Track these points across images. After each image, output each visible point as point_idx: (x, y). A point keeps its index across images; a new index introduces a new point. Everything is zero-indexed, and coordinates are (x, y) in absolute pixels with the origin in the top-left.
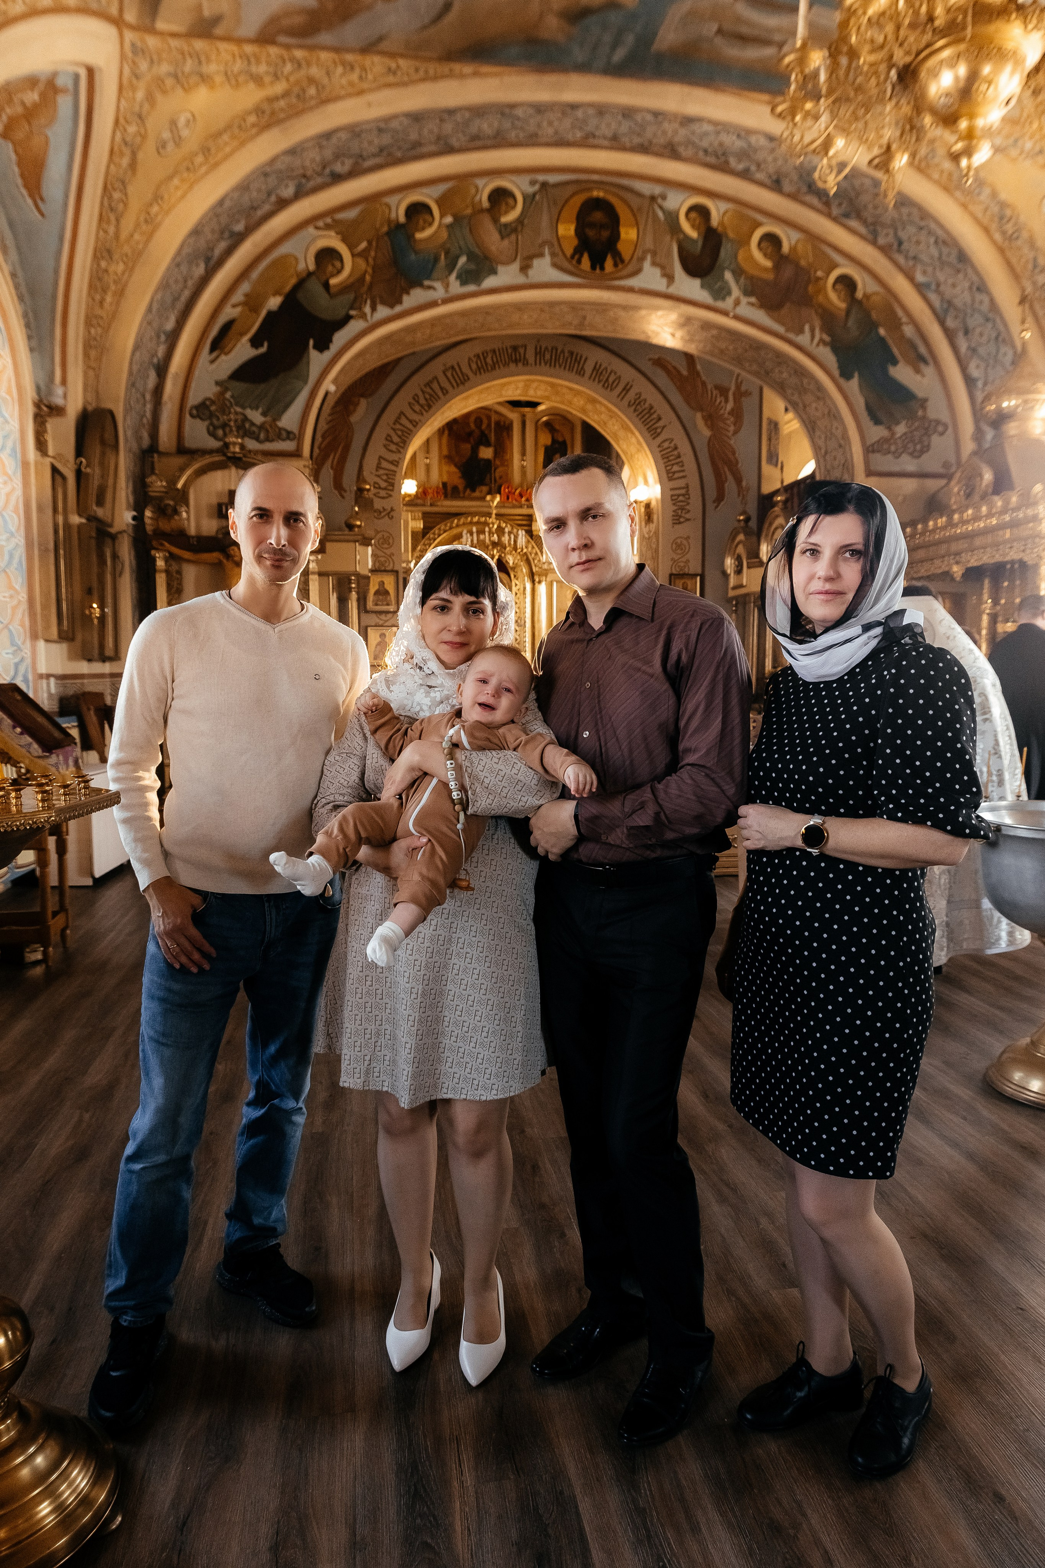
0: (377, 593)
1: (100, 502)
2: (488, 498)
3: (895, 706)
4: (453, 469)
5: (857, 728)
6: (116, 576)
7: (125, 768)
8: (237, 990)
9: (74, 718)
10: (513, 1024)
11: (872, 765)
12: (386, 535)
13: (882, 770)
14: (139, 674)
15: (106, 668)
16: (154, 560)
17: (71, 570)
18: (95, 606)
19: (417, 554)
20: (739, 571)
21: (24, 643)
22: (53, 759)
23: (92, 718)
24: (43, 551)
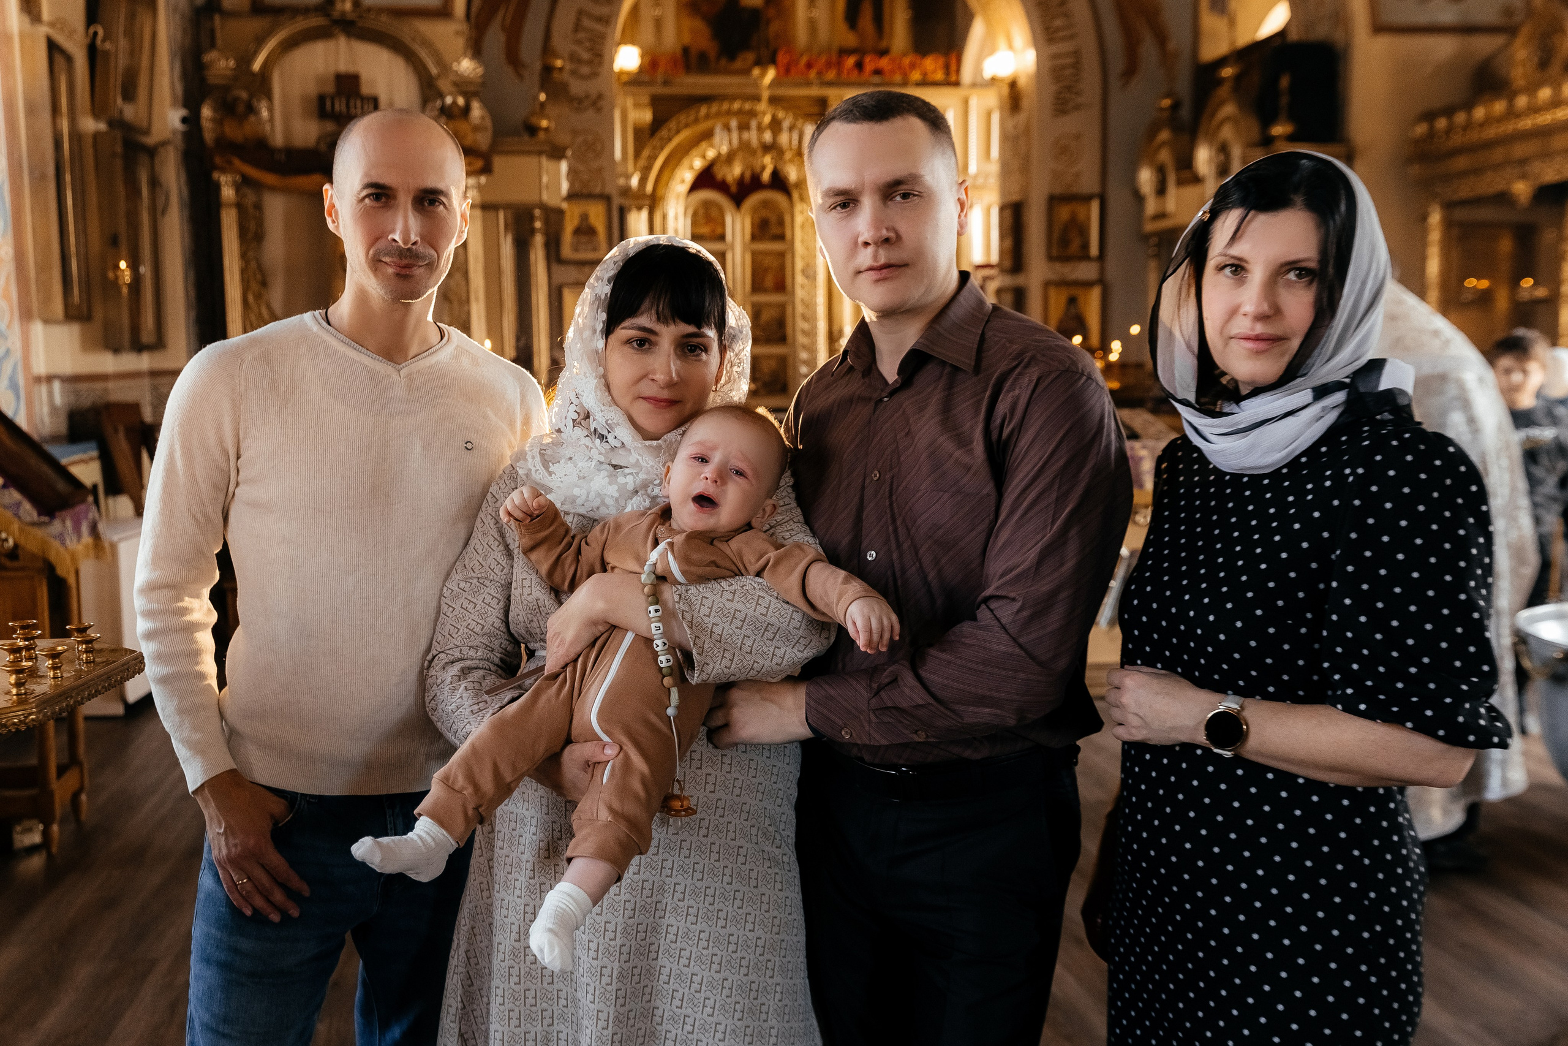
0: (577, 231)
1: (129, 94)
2: (756, 72)
3: (1361, 528)
4: (698, 24)
5: (1299, 560)
6: (157, 213)
7: (162, 594)
8: (341, 945)
9: (93, 445)
10: (764, 1016)
11: (1321, 620)
12: (590, 138)
13: (1337, 631)
14: (183, 447)
15: (144, 362)
16: (217, 187)
17: (84, 210)
18: (123, 265)
19: (642, 162)
20: (1161, 190)
21: (9, 326)
22: (56, 526)
23: (121, 445)
24: (38, 179)
